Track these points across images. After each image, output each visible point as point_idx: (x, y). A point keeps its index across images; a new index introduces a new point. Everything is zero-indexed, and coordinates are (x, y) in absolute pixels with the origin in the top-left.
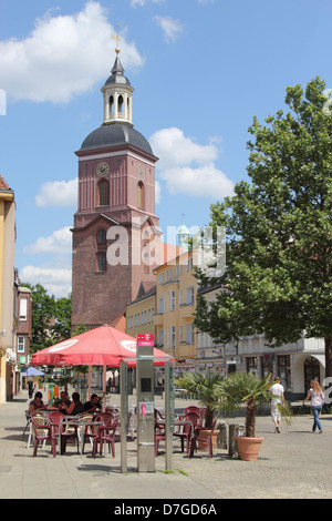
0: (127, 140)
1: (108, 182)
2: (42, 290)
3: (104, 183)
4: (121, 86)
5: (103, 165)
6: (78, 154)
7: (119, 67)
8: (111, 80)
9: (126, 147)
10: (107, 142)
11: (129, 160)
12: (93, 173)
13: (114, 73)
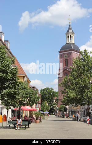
0: (72, 48)
1: (67, 60)
2: (52, 89)
3: (66, 60)
4: (71, 33)
5: (66, 55)
6: (59, 52)
7: (70, 27)
8: (68, 31)
9: (72, 50)
10: (67, 49)
11: (73, 54)
12: (63, 57)
13: (69, 29)
